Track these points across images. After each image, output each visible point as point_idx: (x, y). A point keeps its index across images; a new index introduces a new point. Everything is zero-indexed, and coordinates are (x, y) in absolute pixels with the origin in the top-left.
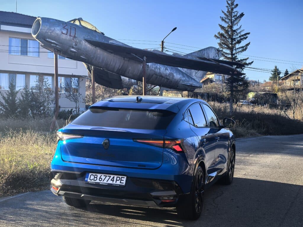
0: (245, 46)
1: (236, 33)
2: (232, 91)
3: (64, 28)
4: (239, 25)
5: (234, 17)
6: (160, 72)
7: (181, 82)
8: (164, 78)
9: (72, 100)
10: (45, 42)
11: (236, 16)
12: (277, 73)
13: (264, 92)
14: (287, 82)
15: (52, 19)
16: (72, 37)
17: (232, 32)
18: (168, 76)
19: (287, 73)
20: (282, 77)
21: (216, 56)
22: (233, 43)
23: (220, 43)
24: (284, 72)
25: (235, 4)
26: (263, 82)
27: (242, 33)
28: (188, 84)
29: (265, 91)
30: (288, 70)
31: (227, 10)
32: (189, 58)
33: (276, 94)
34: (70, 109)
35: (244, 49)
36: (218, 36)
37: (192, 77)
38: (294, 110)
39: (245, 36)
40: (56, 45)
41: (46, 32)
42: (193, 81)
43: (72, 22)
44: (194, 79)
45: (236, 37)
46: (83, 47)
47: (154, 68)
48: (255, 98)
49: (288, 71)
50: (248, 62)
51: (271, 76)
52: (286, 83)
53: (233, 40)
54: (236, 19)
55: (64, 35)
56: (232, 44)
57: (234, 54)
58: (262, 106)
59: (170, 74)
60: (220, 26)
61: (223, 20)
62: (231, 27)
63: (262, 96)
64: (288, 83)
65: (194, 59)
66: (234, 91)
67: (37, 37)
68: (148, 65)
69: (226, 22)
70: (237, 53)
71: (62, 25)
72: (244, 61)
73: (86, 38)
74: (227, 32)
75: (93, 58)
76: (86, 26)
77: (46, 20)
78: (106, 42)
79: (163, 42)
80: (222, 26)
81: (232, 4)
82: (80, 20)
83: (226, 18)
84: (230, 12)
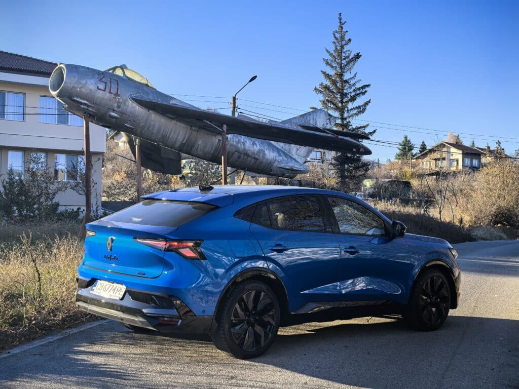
0: (362, 106)
1: (348, 85)
2: (342, 177)
3: (101, 80)
4: (353, 72)
5: (344, 59)
6: (244, 148)
7: (276, 164)
8: (251, 157)
9: (81, 192)
10: (72, 102)
11: (348, 57)
12: (407, 148)
13: (389, 178)
14: (425, 163)
15: (83, 67)
16: (113, 95)
17: (342, 84)
18: (257, 154)
19: (423, 147)
20: (415, 155)
21: (327, 124)
22: (344, 100)
23: (324, 101)
24: (419, 147)
25: (346, 38)
26: (385, 163)
27: (359, 85)
28: (287, 167)
29: (391, 177)
30: (426, 143)
31: (334, 48)
32: (287, 126)
33: (409, 183)
34: (75, 209)
35: (361, 110)
36: (320, 89)
37: (292, 156)
38: (440, 208)
39: (363, 90)
40: (88, 106)
41: (73, 87)
42: (293, 161)
43: (111, 71)
44: (295, 160)
45: (349, 91)
46: (129, 110)
47: (236, 142)
48: (375, 188)
49: (425, 145)
50: (367, 131)
51: (398, 152)
52: (423, 164)
53: (343, 95)
54: (348, 63)
55: (101, 92)
56: (342, 102)
57: (346, 119)
58: (387, 202)
59: (259, 152)
60: (324, 73)
61: (327, 63)
62: (341, 75)
63: (387, 185)
64: (427, 164)
65: (295, 128)
66: (347, 177)
67: (59, 95)
68: (227, 138)
69: (332, 67)
70: (350, 117)
71: (97, 76)
72: (362, 130)
73: (134, 96)
74: (334, 83)
75: (144, 127)
76: (133, 78)
77: (73, 69)
78: (165, 103)
79: (234, 99)
80: (327, 73)
81: (342, 38)
82: (123, 67)
83: (332, 61)
84: (340, 51)
